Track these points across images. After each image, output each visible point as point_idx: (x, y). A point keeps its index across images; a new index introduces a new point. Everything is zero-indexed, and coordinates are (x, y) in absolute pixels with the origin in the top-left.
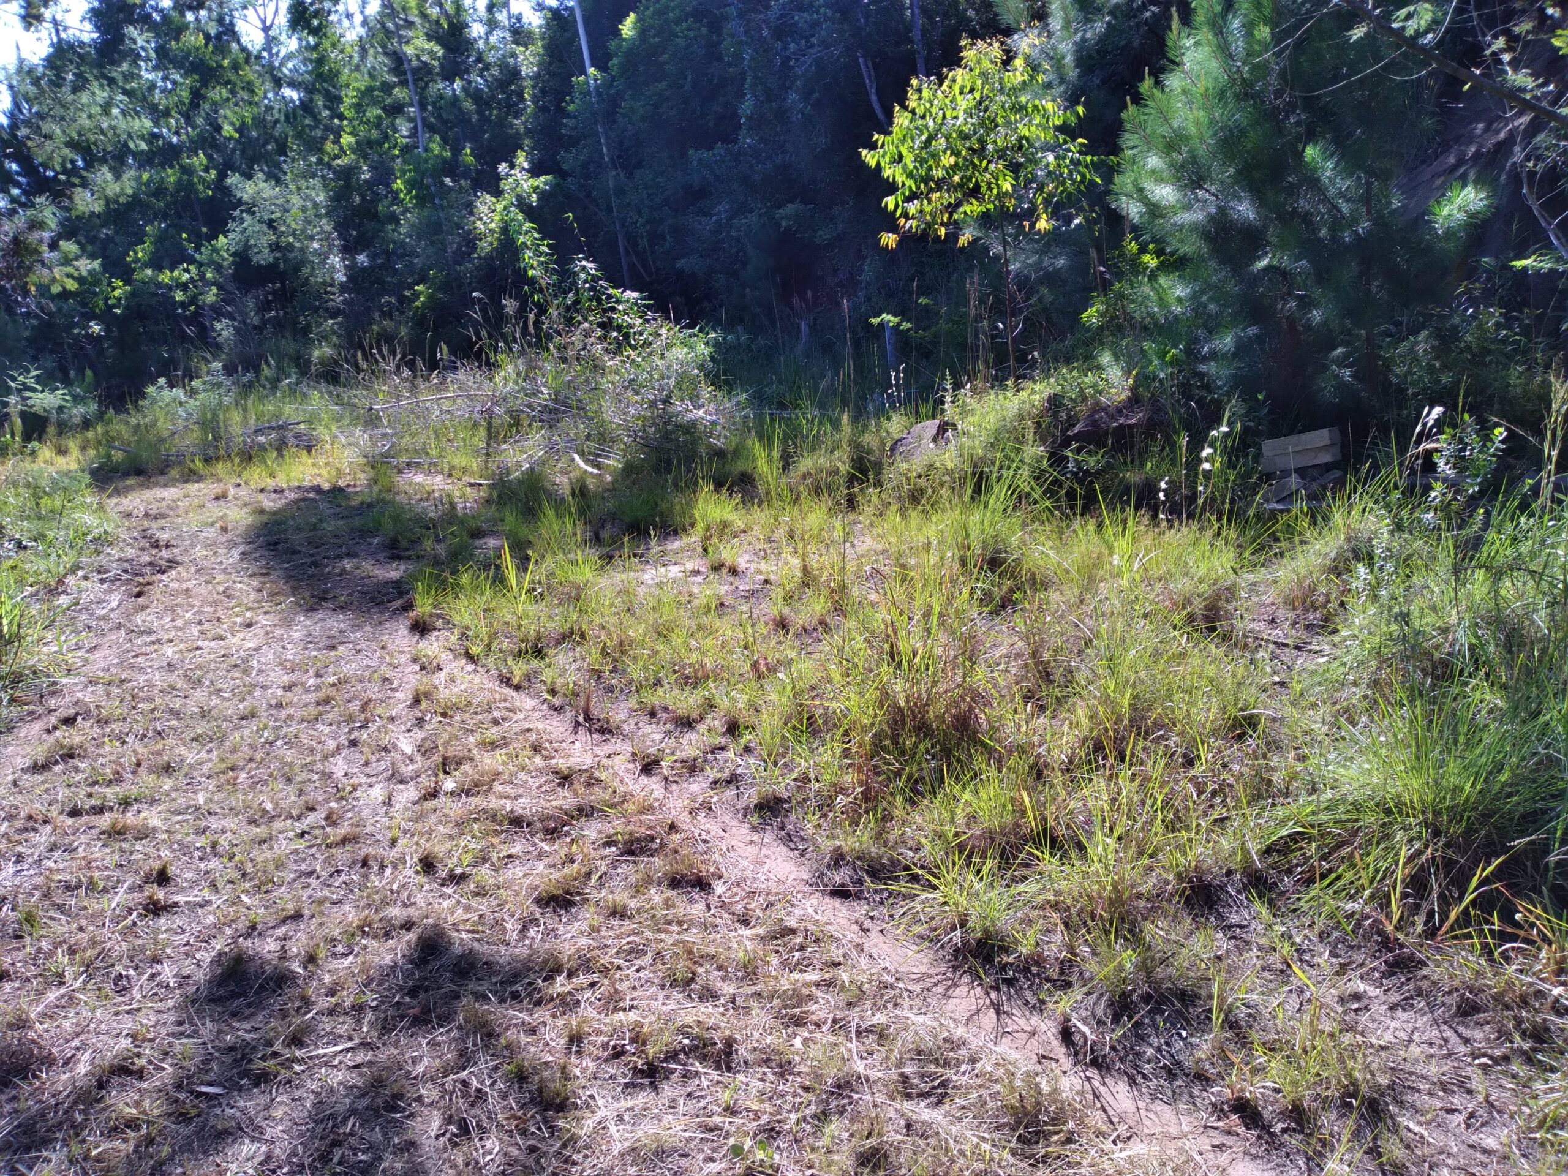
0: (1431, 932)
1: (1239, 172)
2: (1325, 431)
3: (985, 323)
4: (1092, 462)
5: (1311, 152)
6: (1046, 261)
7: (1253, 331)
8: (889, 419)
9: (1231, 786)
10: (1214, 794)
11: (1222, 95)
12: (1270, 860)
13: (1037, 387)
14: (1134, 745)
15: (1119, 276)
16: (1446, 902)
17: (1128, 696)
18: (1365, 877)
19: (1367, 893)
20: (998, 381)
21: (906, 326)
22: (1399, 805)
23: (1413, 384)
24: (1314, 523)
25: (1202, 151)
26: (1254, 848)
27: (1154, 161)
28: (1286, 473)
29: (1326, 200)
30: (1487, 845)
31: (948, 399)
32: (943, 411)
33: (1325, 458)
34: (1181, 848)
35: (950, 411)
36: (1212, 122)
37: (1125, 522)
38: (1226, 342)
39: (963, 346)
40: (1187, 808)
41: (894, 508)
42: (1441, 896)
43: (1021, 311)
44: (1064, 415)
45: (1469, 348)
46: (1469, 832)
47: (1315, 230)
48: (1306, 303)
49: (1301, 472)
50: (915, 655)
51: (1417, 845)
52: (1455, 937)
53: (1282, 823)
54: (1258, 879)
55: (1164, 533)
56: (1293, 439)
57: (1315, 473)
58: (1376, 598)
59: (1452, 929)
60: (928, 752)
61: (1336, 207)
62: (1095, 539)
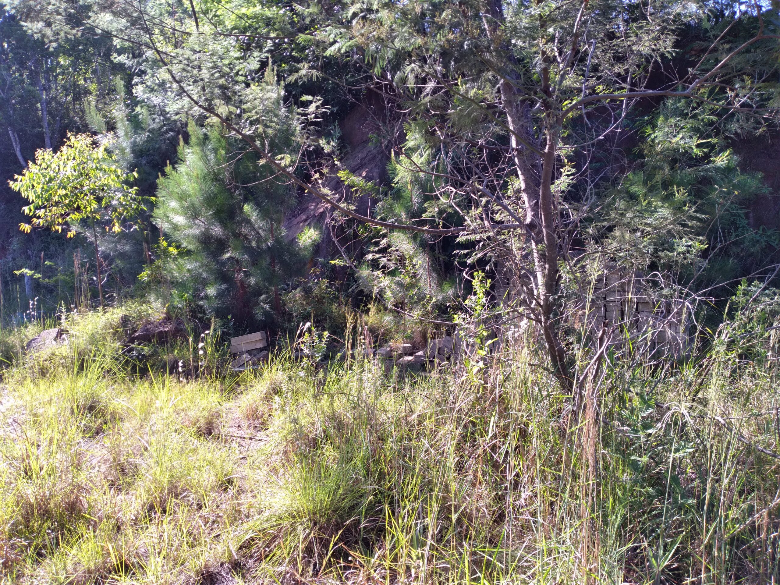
0: (316, 574)
1: (214, 213)
2: (259, 333)
3: (85, 277)
4: (147, 350)
5: (247, 208)
6: (119, 247)
7: (224, 286)
8: (26, 327)
9: (221, 517)
10: (214, 522)
11: (205, 178)
12: (242, 552)
13: (115, 311)
14: (171, 504)
15: (158, 257)
16: (321, 557)
17: (167, 476)
18: (285, 552)
19: (287, 561)
20: (94, 308)
21: (37, 276)
22: (298, 513)
23: (296, 311)
24: (255, 376)
25: (197, 202)
26: (233, 548)
27: (174, 204)
28: (242, 353)
29: (254, 230)
30: (336, 525)
31: (63, 317)
32: (60, 324)
33: (260, 345)
34: (196, 556)
35: (65, 324)
36: (200, 189)
37: (164, 382)
38: (211, 291)
39: (72, 288)
40: (199, 534)
41: (29, 381)
42: (319, 555)
43: (106, 271)
44: (130, 327)
45: (316, 296)
46: (329, 520)
47: (250, 243)
48: (248, 275)
49: (249, 352)
50: (41, 469)
51: (307, 531)
52: (326, 574)
53: (246, 532)
54: (236, 564)
55: (184, 386)
56: (245, 337)
57: (255, 352)
58: (284, 411)
59: (324, 570)
60: (49, 528)
61: (258, 233)
62: (149, 392)
